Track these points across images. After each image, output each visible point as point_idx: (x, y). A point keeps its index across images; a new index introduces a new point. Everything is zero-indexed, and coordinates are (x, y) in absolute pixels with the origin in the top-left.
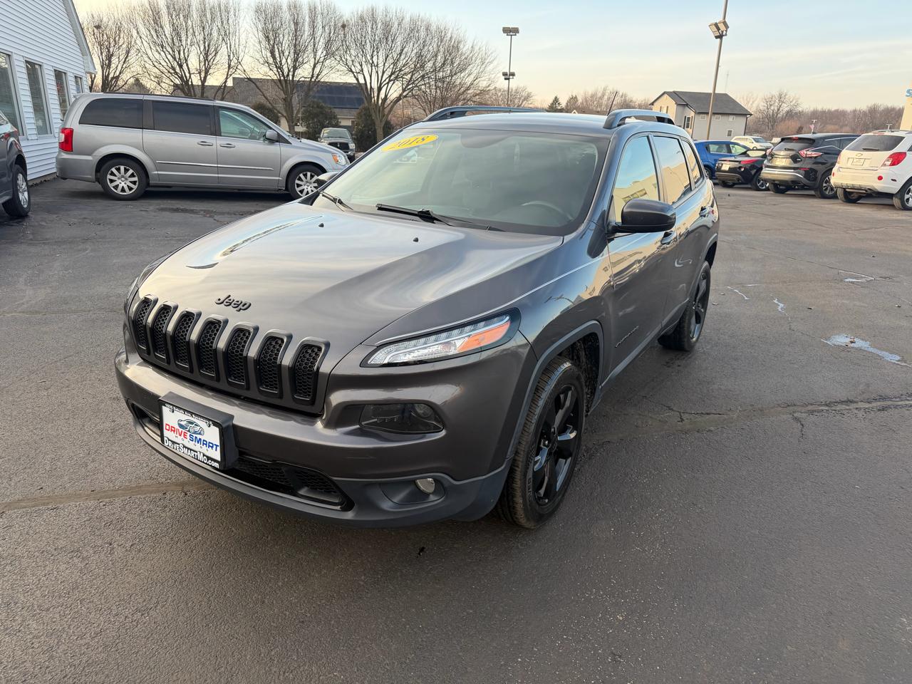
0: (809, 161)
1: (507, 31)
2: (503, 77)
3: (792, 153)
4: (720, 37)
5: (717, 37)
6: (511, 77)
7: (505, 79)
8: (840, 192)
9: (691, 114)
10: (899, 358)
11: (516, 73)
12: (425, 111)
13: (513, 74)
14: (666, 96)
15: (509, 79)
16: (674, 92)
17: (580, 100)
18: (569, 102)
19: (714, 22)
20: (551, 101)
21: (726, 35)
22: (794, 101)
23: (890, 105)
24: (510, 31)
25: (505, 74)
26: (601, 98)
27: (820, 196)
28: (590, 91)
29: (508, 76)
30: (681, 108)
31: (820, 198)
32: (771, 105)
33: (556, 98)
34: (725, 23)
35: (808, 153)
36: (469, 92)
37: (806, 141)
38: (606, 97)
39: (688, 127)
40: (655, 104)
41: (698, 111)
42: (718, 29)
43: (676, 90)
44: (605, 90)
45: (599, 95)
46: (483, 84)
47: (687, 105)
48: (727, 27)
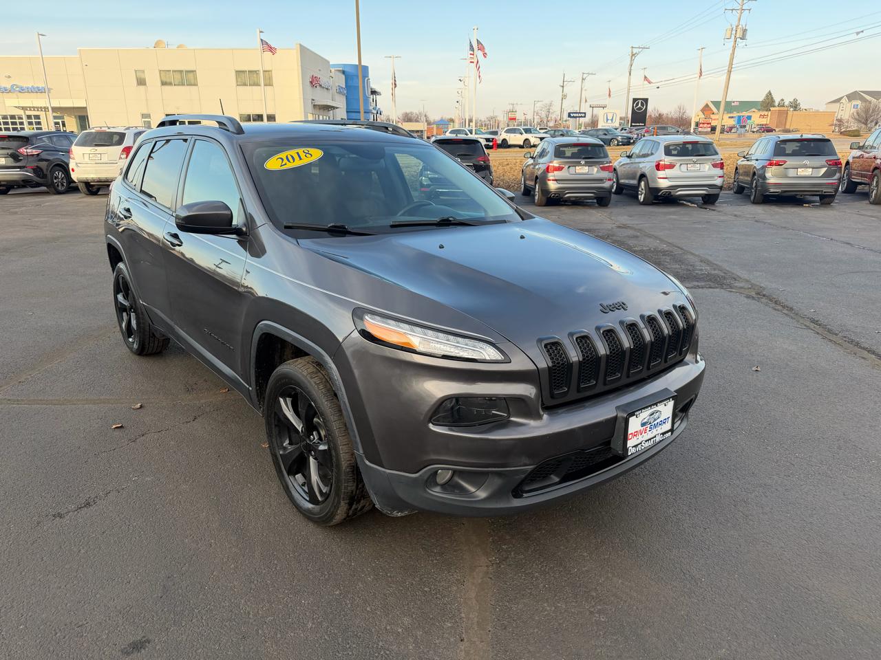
0: (31, 159)
3: (10, 152)
8: (81, 186)
27: (55, 192)
31: (55, 194)
35: (28, 151)
37: (21, 139)
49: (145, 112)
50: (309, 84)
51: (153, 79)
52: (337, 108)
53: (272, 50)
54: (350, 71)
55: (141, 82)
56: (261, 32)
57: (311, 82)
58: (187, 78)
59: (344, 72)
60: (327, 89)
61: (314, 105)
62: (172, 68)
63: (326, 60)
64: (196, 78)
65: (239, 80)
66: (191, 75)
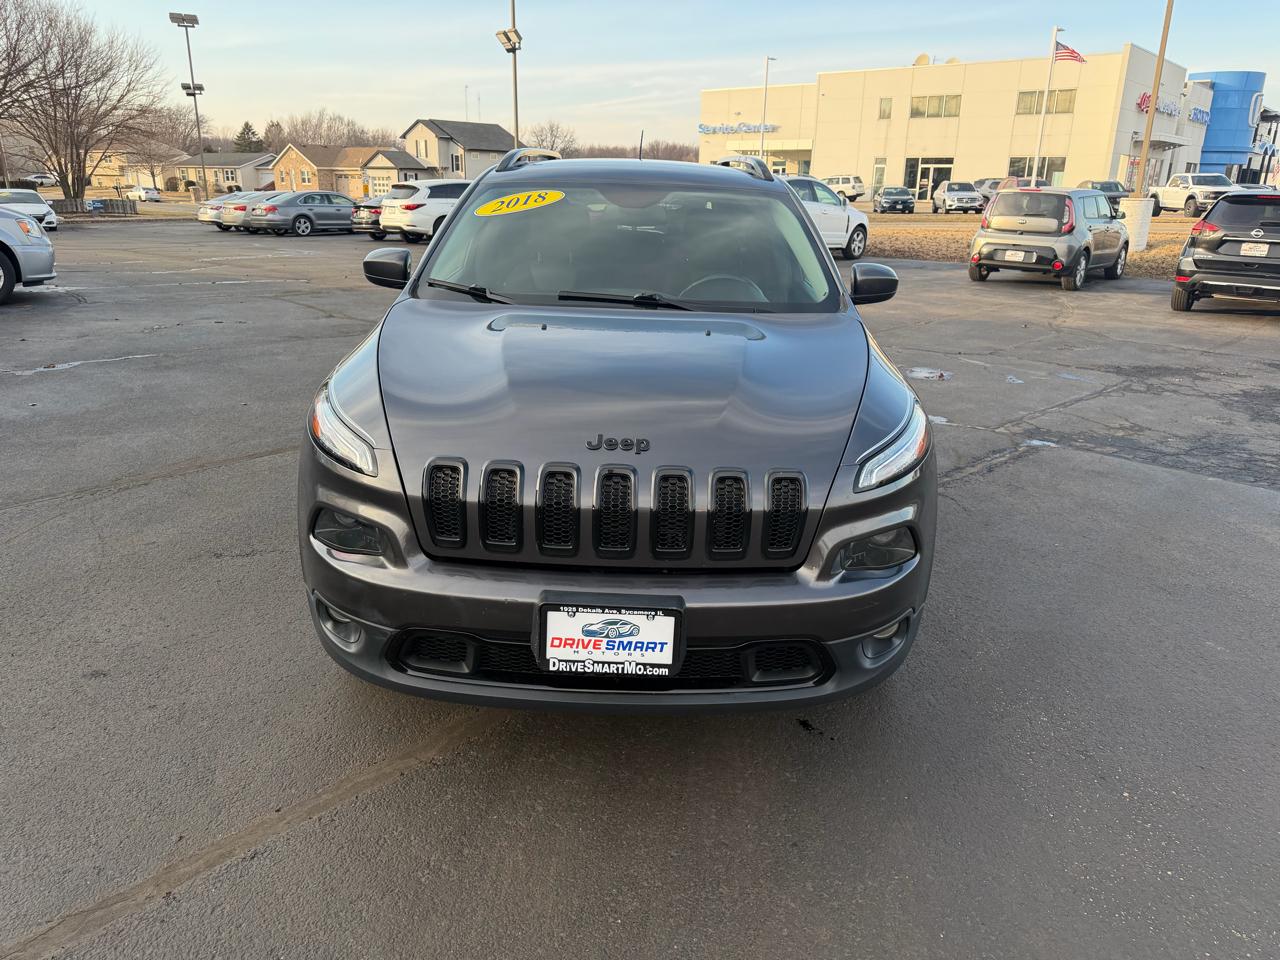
1: (177, 19)
2: (184, 92)
4: (513, 50)
5: (508, 51)
6: (197, 92)
7: (188, 94)
9: (459, 151)
10: (945, 420)
11: (204, 86)
12: (39, 142)
13: (200, 88)
14: (420, 125)
15: (194, 95)
16: (432, 121)
17: (286, 130)
18: (268, 131)
19: (502, 30)
20: (240, 129)
21: (520, 48)
22: (568, 137)
23: (671, 143)
24: (184, 20)
25: (185, 87)
26: (319, 125)
28: (299, 116)
29: (192, 90)
30: (444, 143)
32: (543, 141)
33: (247, 125)
34: (516, 32)
36: (116, 112)
38: (325, 126)
39: (458, 169)
40: (408, 136)
41: (468, 148)
42: (509, 40)
43: (432, 118)
44: (321, 114)
45: (314, 121)
46: (139, 99)
47: (452, 139)
48: (520, 38)
49: (881, 155)
50: (1134, 107)
51: (900, 110)
52: (1180, 146)
53: (1074, 56)
54: (1223, 82)
55: (885, 115)
56: (1059, 30)
57: (1139, 105)
58: (945, 107)
59: (1213, 86)
60: (1170, 115)
61: (1136, 142)
62: (928, 93)
63: (1179, 67)
64: (958, 107)
65: (1022, 105)
66: (953, 103)
